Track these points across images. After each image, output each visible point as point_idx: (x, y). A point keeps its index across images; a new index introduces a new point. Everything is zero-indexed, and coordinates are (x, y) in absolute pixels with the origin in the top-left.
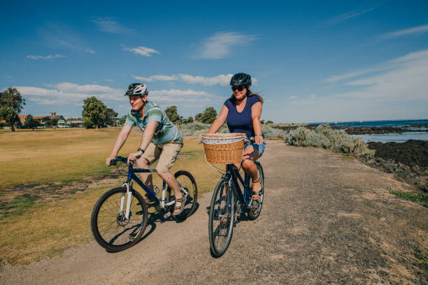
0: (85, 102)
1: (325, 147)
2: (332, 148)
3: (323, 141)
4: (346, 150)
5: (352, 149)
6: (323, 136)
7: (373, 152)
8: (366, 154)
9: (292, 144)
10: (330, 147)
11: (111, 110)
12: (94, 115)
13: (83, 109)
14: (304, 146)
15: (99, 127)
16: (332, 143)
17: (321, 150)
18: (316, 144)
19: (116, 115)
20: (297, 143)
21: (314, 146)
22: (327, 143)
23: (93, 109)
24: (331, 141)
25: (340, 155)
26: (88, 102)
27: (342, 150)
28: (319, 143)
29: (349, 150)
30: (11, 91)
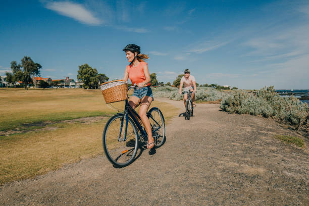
0: (80, 67)
1: (265, 116)
2: (276, 116)
3: (263, 108)
4: (295, 120)
5: (303, 120)
6: (265, 102)
10: (273, 115)
11: (103, 75)
12: (86, 78)
13: (78, 74)
14: (237, 112)
15: (90, 88)
16: (276, 111)
17: (260, 119)
18: (252, 110)
19: (108, 79)
20: (230, 109)
21: (252, 114)
22: (269, 110)
23: (85, 74)
24: (275, 109)
26: (82, 68)
27: (289, 120)
28: (258, 110)
29: (299, 122)
30: (27, 59)
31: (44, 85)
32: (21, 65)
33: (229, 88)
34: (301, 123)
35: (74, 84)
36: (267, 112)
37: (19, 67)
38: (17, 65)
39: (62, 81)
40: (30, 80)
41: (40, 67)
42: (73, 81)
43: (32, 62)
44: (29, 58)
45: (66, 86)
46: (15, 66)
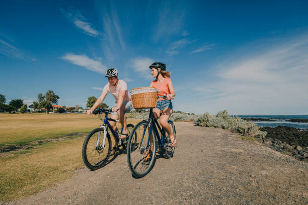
0: (89, 98)
1: (223, 128)
2: (230, 128)
3: (222, 123)
4: (242, 131)
5: (246, 130)
6: (222, 119)
7: (265, 133)
8: (259, 135)
9: (198, 125)
10: (228, 127)
11: (105, 104)
13: (87, 103)
14: (207, 126)
17: (221, 130)
18: (216, 125)
19: (108, 107)
20: (202, 124)
21: (215, 127)
22: (226, 124)
24: (229, 124)
25: (237, 135)
27: (238, 131)
28: (219, 124)
29: (244, 131)
30: (50, 92)
31: (61, 111)
32: (45, 96)
33: (189, 114)
34: (246, 132)
35: (82, 110)
36: (225, 125)
37: (43, 98)
38: (43, 96)
39: (74, 108)
40: (51, 107)
41: (58, 98)
42: (81, 108)
43: (54, 94)
44: (52, 92)
45: (76, 112)
46: (41, 98)
